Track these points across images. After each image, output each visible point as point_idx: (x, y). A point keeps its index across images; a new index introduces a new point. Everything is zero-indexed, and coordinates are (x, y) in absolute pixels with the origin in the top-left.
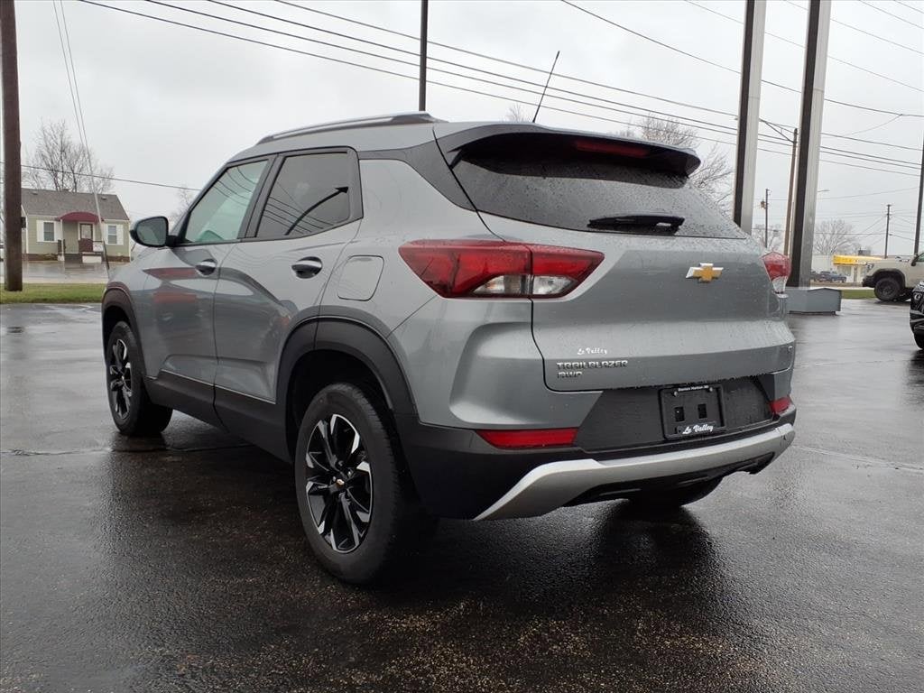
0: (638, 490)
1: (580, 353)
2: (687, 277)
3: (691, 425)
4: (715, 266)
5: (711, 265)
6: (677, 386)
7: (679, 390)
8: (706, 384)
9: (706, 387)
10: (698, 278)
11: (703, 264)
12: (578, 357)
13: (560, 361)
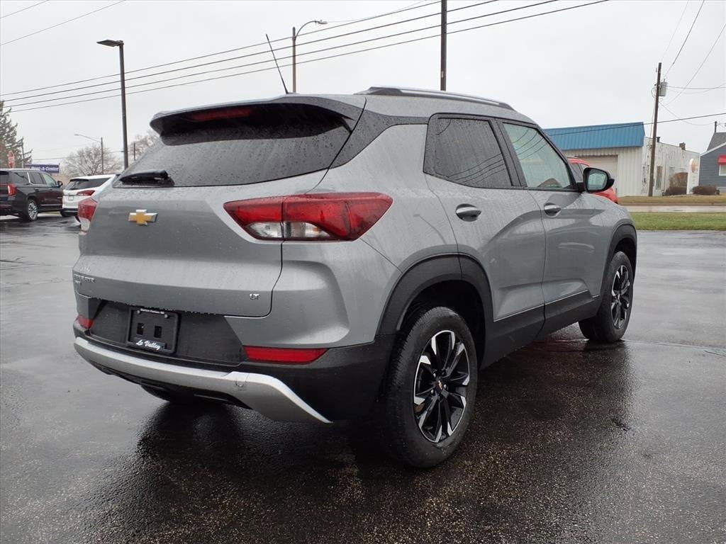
2: (129, 221)
3: (145, 339)
4: (147, 212)
5: (144, 211)
6: (140, 306)
7: (142, 310)
8: (162, 311)
9: (162, 313)
10: (136, 221)
11: (138, 211)
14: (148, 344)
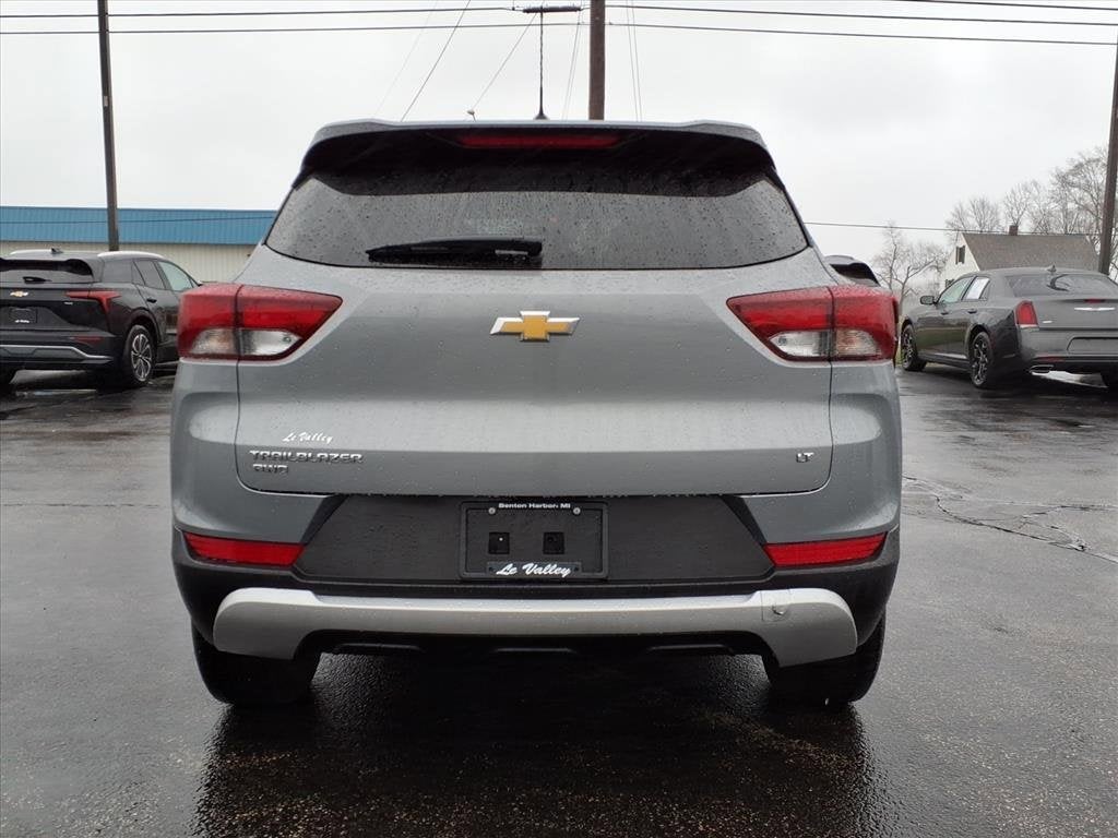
0: (413, 647)
1: (288, 440)
2: (492, 332)
3: (519, 562)
4: (554, 316)
5: (547, 313)
6: (494, 501)
7: (501, 505)
8: (563, 501)
10: (519, 334)
11: (523, 313)
12: (284, 445)
13: (256, 448)
14: (530, 569)
